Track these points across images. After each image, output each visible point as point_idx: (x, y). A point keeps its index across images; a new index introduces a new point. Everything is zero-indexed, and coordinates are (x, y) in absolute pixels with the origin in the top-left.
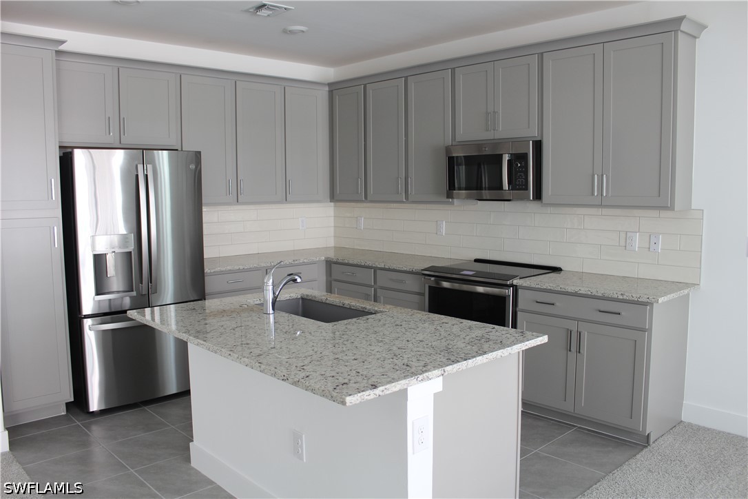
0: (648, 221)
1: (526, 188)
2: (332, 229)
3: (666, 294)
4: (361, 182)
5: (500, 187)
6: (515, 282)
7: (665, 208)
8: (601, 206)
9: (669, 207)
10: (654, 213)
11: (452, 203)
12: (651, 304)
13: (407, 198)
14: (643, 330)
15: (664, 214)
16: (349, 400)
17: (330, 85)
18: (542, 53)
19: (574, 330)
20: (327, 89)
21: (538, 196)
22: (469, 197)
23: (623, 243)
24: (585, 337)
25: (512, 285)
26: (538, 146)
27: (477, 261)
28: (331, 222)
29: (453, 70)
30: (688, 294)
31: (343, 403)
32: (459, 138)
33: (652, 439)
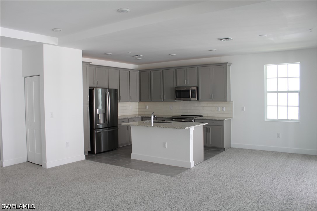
0: (222, 104)
1: (195, 97)
2: (138, 109)
3: (226, 118)
4: (150, 96)
5: (189, 97)
6: (194, 118)
7: (225, 101)
8: (212, 101)
9: (227, 101)
10: (223, 102)
11: (176, 101)
12: (224, 120)
13: (163, 100)
14: (223, 126)
15: (225, 102)
16: (185, 128)
17: (139, 70)
18: (198, 67)
19: (208, 127)
20: (139, 71)
21: (198, 99)
22: (178, 100)
23: (216, 109)
24: (210, 129)
25: (193, 119)
26: (198, 88)
27: (181, 115)
28: (137, 107)
29: (176, 69)
30: (231, 119)
31: (184, 129)
32: (177, 86)
33: (225, 149)
